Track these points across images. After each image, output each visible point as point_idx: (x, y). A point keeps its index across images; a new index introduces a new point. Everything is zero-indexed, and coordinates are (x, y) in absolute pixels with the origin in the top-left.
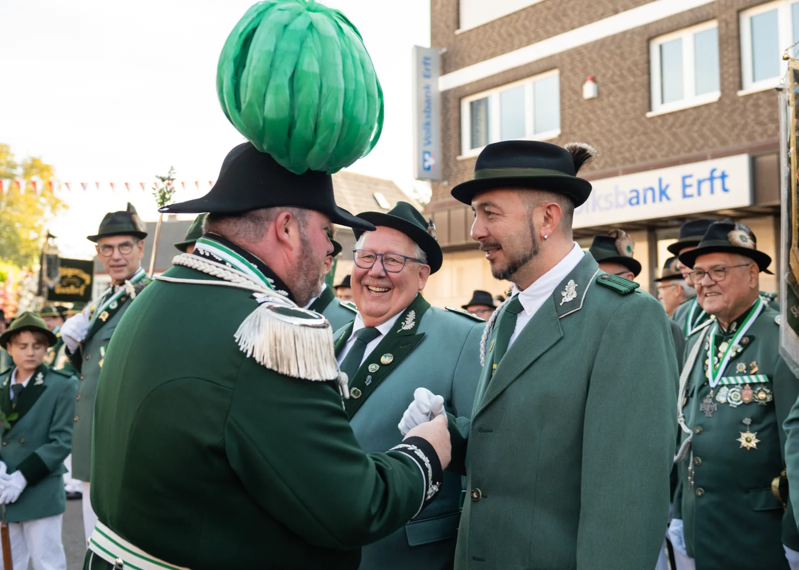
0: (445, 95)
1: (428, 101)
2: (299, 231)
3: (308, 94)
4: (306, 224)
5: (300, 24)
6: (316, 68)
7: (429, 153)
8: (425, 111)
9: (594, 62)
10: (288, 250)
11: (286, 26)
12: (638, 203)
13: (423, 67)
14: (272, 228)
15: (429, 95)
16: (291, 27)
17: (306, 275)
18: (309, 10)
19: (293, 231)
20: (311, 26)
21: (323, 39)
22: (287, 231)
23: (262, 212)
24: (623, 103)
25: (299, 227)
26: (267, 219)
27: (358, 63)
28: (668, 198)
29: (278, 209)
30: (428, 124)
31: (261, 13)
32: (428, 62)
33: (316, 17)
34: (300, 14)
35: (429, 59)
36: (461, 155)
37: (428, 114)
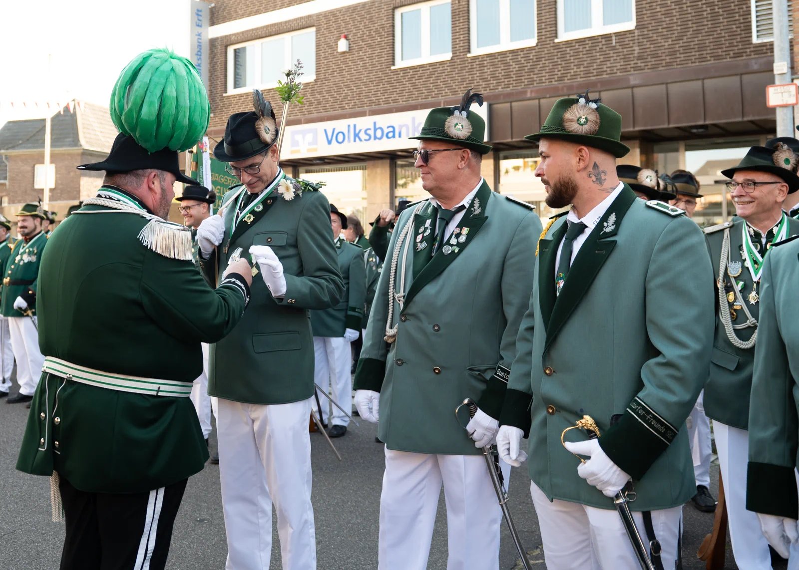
0: (213, 42)
1: (199, 46)
2: (161, 185)
3: (170, 109)
4: (164, 180)
5: (166, 67)
6: (175, 94)
9: (347, 23)
10: (154, 194)
11: (157, 68)
13: (196, 18)
14: (146, 180)
15: (200, 41)
16: (161, 68)
17: (164, 209)
18: (171, 57)
19: (156, 182)
20: (172, 69)
21: (178, 77)
22: (153, 183)
23: (140, 172)
24: (371, 58)
25: (160, 181)
26: (143, 176)
27: (198, 91)
29: (150, 170)
31: (145, 59)
32: (200, 13)
33: (174, 61)
34: (166, 61)
35: (201, 11)
36: (226, 93)
37: (199, 57)
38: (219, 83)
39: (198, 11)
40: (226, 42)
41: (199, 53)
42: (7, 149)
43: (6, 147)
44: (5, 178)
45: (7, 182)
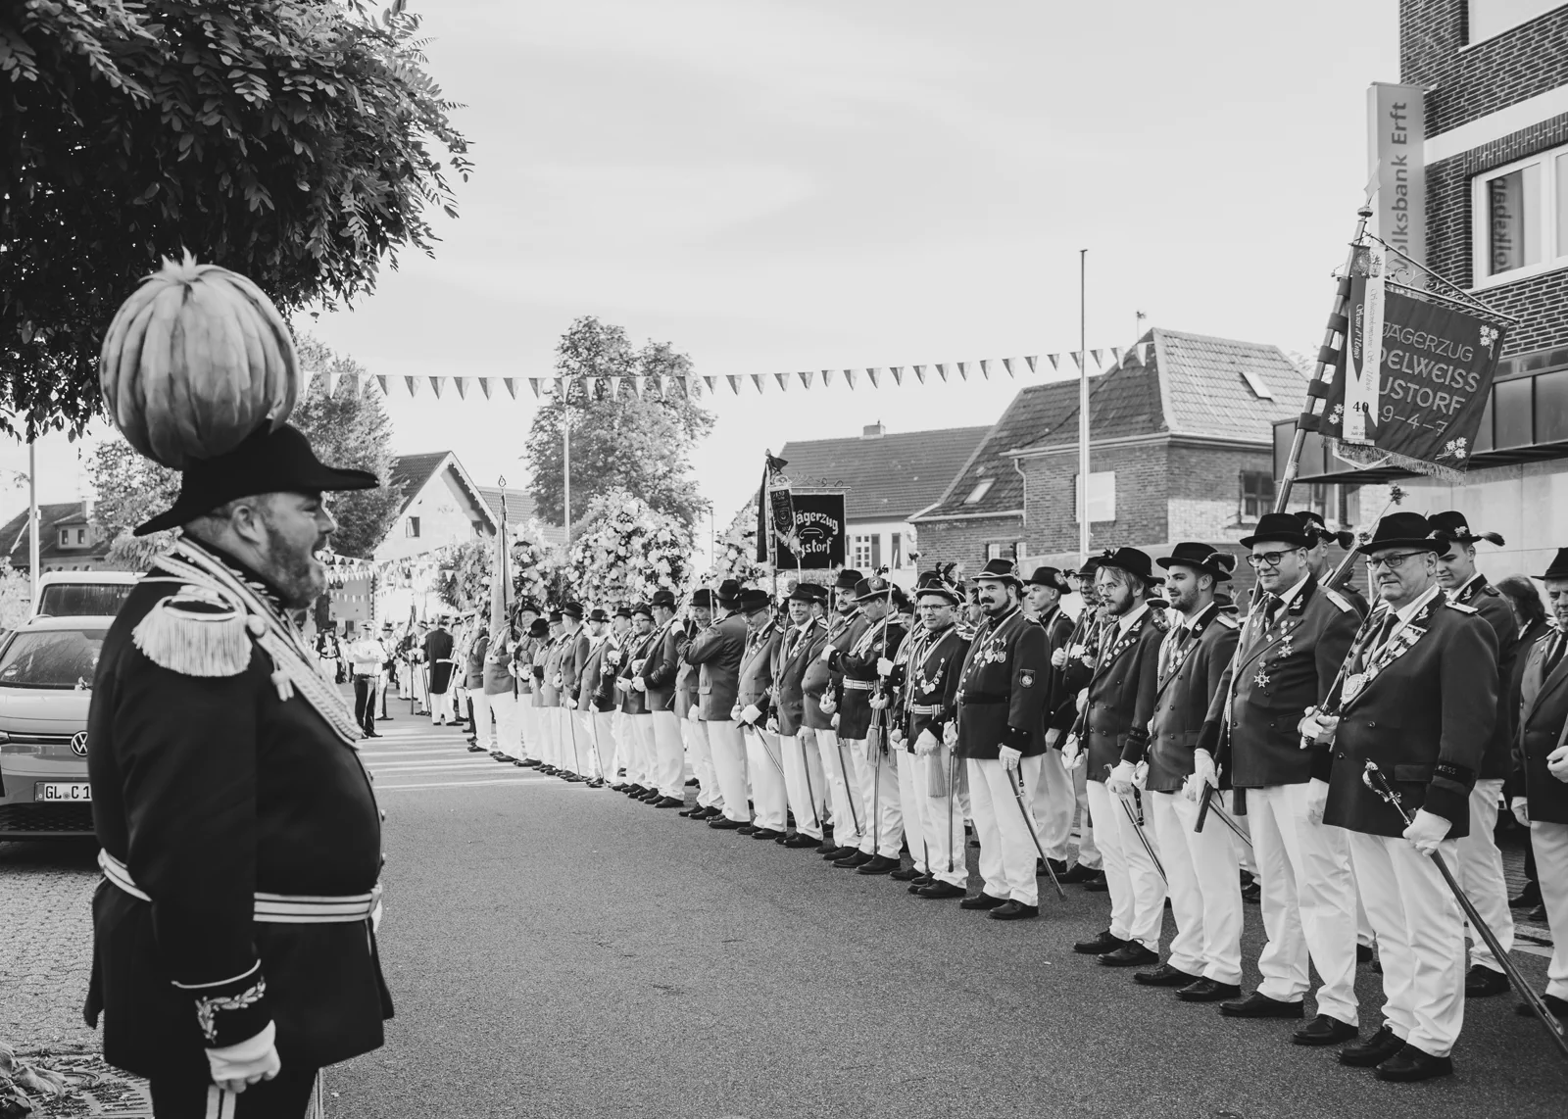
0: (1434, 175)
1: (1401, 188)
2: (264, 522)
4: (270, 513)
8: (1396, 208)
13: (1391, 123)
15: (1401, 175)
19: (257, 523)
22: (252, 524)
25: (263, 518)
30: (1402, 231)
32: (1400, 112)
35: (1403, 107)
36: (1471, 287)
37: (1401, 213)
38: (1453, 264)
39: (1396, 107)
40: (1466, 168)
41: (1402, 204)
42: (1021, 447)
43: (1020, 444)
44: (1020, 505)
45: (1023, 513)
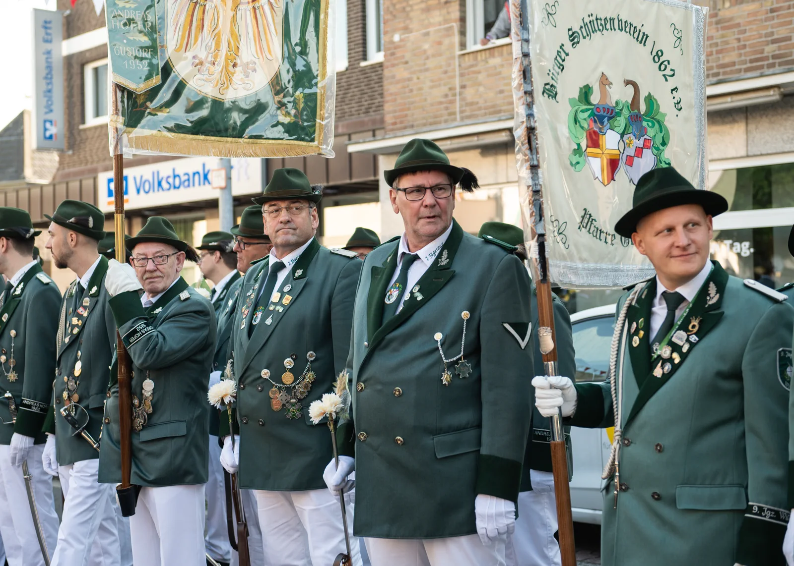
0: (69, 60)
1: (49, 67)
7: (51, 122)
8: (46, 78)
12: (189, 186)
13: (43, 31)
15: (49, 60)
28: (209, 183)
30: (50, 91)
32: (48, 25)
35: (50, 22)
36: (84, 124)
37: (48, 81)
38: (77, 110)
39: (46, 22)
40: (82, 59)
41: (49, 76)
